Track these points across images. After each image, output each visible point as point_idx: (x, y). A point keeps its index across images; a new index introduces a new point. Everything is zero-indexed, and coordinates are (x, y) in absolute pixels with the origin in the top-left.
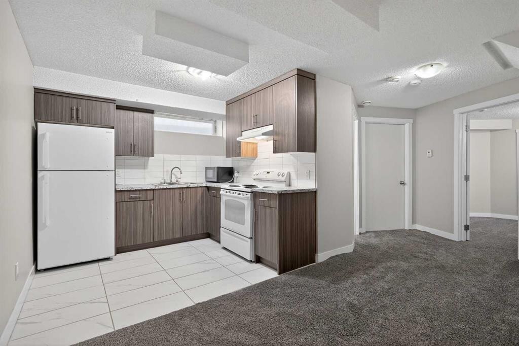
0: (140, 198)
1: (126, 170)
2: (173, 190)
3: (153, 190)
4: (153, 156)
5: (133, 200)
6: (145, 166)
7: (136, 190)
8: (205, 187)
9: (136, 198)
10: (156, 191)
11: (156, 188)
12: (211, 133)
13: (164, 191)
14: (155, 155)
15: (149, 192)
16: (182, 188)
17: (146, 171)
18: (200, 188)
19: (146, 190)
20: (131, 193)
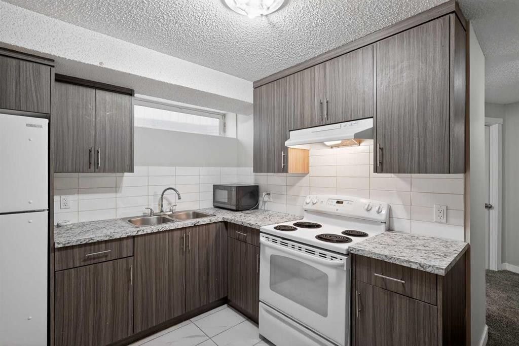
0: (106, 256)
1: (81, 197)
2: (170, 233)
3: (134, 237)
4: (131, 170)
5: (92, 262)
6: (116, 188)
7: (99, 242)
8: (221, 222)
9: (99, 257)
10: (139, 238)
11: (140, 233)
12: (216, 133)
13: (154, 236)
14: (135, 168)
15: (125, 242)
16: (185, 228)
17: (118, 195)
18: (214, 225)
19: (121, 239)
20: (88, 248)
